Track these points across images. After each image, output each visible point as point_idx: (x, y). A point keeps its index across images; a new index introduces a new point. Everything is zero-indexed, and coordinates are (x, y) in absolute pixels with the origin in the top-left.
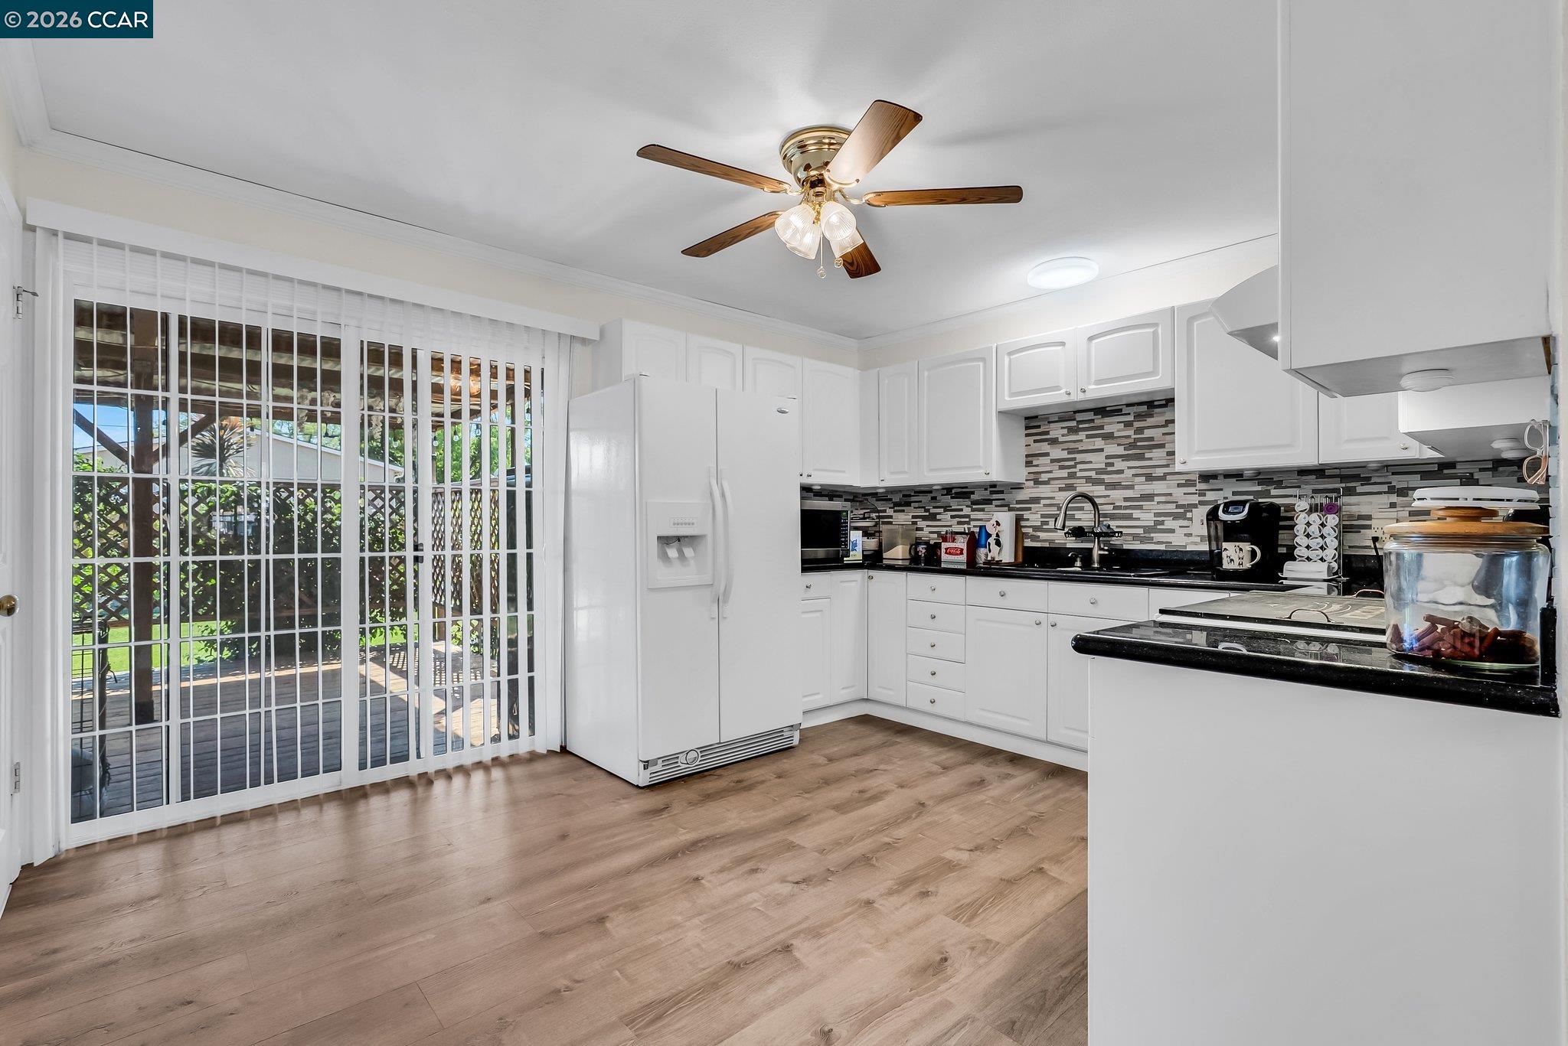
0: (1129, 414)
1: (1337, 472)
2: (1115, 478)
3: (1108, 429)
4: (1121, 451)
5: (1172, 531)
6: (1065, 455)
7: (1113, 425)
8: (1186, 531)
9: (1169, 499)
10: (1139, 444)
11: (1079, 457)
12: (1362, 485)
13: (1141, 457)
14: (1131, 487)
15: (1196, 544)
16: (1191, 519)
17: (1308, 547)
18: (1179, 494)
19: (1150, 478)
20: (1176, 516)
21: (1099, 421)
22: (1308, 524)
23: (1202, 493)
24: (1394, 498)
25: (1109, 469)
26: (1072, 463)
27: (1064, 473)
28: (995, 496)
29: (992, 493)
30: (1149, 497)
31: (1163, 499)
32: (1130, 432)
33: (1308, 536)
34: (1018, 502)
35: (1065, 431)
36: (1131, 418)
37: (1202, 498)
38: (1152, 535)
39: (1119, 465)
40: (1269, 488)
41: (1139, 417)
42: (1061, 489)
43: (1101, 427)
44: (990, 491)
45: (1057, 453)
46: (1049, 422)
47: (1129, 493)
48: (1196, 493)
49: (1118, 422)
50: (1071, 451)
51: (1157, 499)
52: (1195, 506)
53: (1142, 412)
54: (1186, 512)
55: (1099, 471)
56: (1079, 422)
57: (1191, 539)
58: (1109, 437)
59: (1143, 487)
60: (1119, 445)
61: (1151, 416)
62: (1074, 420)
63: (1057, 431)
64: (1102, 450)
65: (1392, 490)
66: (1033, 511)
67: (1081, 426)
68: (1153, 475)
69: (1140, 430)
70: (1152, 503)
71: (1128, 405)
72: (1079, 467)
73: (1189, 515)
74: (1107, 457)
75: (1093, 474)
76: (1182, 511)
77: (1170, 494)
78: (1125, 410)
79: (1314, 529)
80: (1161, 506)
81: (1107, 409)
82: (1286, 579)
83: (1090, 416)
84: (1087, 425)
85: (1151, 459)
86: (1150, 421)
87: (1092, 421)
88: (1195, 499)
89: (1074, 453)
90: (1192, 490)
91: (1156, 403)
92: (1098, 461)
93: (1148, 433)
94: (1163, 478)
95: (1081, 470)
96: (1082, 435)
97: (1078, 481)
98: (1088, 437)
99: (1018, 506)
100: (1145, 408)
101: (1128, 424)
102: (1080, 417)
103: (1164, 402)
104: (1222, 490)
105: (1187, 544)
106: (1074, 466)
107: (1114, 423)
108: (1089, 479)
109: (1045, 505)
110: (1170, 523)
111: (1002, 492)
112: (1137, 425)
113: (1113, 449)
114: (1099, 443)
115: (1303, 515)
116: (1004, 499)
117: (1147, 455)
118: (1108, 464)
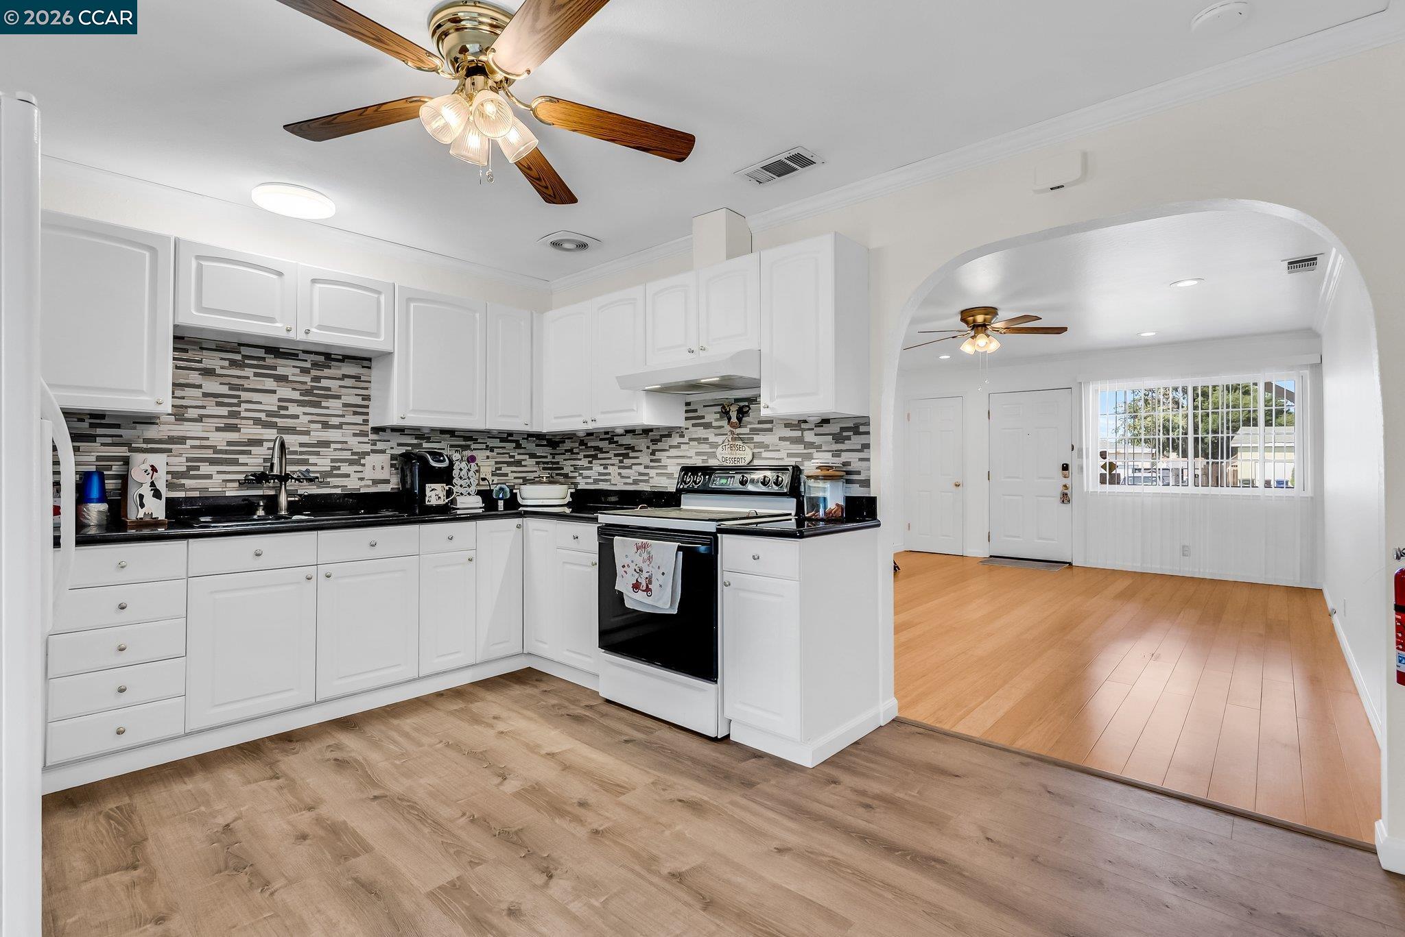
0: (306, 361)
1: (462, 434)
2: (289, 422)
3: (280, 371)
4: (296, 395)
5: (348, 476)
6: (224, 390)
7: (286, 368)
8: (360, 475)
9: (345, 446)
10: (315, 392)
11: (245, 395)
12: (474, 443)
13: (317, 405)
14: (307, 433)
15: (368, 486)
16: (364, 465)
17: (461, 486)
18: (353, 442)
19: (326, 425)
20: (352, 463)
21: (270, 360)
22: (461, 470)
23: (374, 443)
24: (488, 453)
25: (282, 412)
26: (235, 401)
27: (224, 411)
28: (99, 431)
29: (92, 425)
30: (326, 444)
31: (339, 446)
32: (307, 379)
33: (461, 478)
34: (146, 441)
35: (226, 363)
36: (308, 365)
37: (374, 447)
38: (328, 480)
39: (293, 409)
40: (422, 442)
41: (315, 365)
42: (218, 429)
43: (275, 368)
44: (90, 423)
45: (212, 386)
46: (202, 349)
47: (304, 439)
48: (369, 443)
49: (294, 367)
50: (233, 387)
51: (333, 446)
52: (368, 454)
53: (320, 362)
54: (360, 459)
55: (270, 414)
56: (245, 357)
57: (363, 483)
58: (282, 379)
59: (319, 434)
60: (294, 389)
61: (329, 367)
62: (240, 353)
63: (213, 361)
64: (274, 392)
65: (487, 448)
66: (174, 453)
67: (246, 361)
68: (330, 423)
69: (317, 379)
70: (329, 450)
71: (305, 352)
72: (244, 406)
73: (363, 461)
74: (280, 400)
75: (263, 416)
76: (356, 457)
77: (346, 442)
78: (302, 356)
79: (464, 472)
80: (337, 453)
81: (281, 350)
82: (458, 509)
83: (261, 353)
84: (255, 362)
85: (328, 408)
86: (327, 372)
87: (264, 359)
88: (368, 448)
89: (238, 390)
90: (365, 439)
91: (333, 356)
92: (270, 403)
93: (324, 383)
94: (340, 426)
95: (247, 410)
96: (249, 372)
97: (244, 422)
98: (256, 375)
99: (144, 446)
100: (322, 358)
101: (304, 371)
102: (246, 351)
103: (340, 357)
104: (389, 441)
105: (361, 487)
106: (238, 405)
107: (289, 366)
108: (257, 421)
109: (193, 447)
110: (345, 468)
111: (118, 426)
112: (314, 373)
113: (285, 392)
114: (270, 384)
115: (457, 463)
116: (121, 436)
117: (324, 404)
118: (280, 408)
